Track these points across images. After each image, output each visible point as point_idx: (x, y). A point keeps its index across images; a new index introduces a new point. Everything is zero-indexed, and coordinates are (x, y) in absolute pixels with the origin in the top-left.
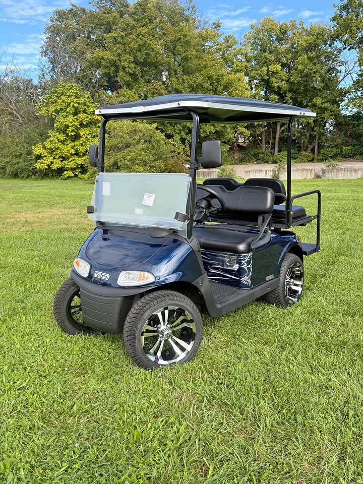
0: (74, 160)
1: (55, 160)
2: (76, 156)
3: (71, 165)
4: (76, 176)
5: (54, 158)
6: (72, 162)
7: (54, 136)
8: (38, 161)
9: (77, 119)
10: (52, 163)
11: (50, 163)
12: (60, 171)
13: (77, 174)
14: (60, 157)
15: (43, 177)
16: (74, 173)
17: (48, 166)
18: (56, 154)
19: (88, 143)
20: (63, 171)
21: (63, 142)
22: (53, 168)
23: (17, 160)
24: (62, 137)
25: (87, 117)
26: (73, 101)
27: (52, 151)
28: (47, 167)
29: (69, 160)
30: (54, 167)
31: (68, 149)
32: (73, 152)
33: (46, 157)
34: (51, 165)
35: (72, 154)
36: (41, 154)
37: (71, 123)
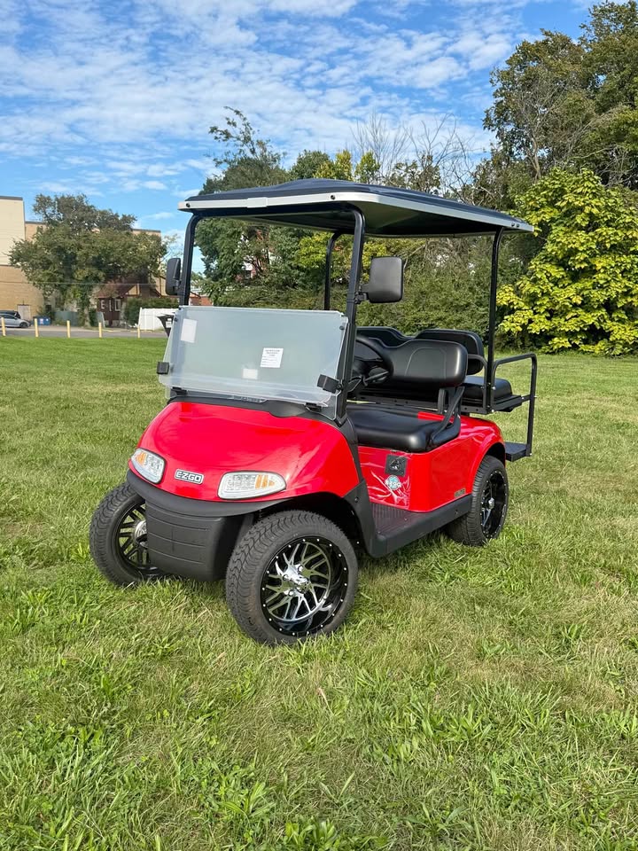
0: (576, 316)
1: (536, 316)
2: (581, 310)
3: (571, 326)
4: (575, 347)
5: (535, 313)
6: (573, 321)
7: (542, 270)
8: (506, 317)
9: (593, 238)
10: (530, 321)
11: (527, 321)
12: (546, 337)
13: (577, 343)
14: (547, 310)
15: (504, 347)
16: (570, 342)
17: (523, 326)
18: (541, 305)
19: (613, 284)
20: (552, 337)
21: (556, 282)
22: (534, 332)
23: (459, 316)
24: (557, 272)
25: (616, 234)
26: (591, 203)
27: (532, 299)
28: (521, 329)
29: (567, 317)
30: (535, 329)
31: (568, 294)
32: (578, 300)
33: (520, 309)
34: (528, 325)
35: (575, 306)
36: (512, 303)
37: (582, 244)
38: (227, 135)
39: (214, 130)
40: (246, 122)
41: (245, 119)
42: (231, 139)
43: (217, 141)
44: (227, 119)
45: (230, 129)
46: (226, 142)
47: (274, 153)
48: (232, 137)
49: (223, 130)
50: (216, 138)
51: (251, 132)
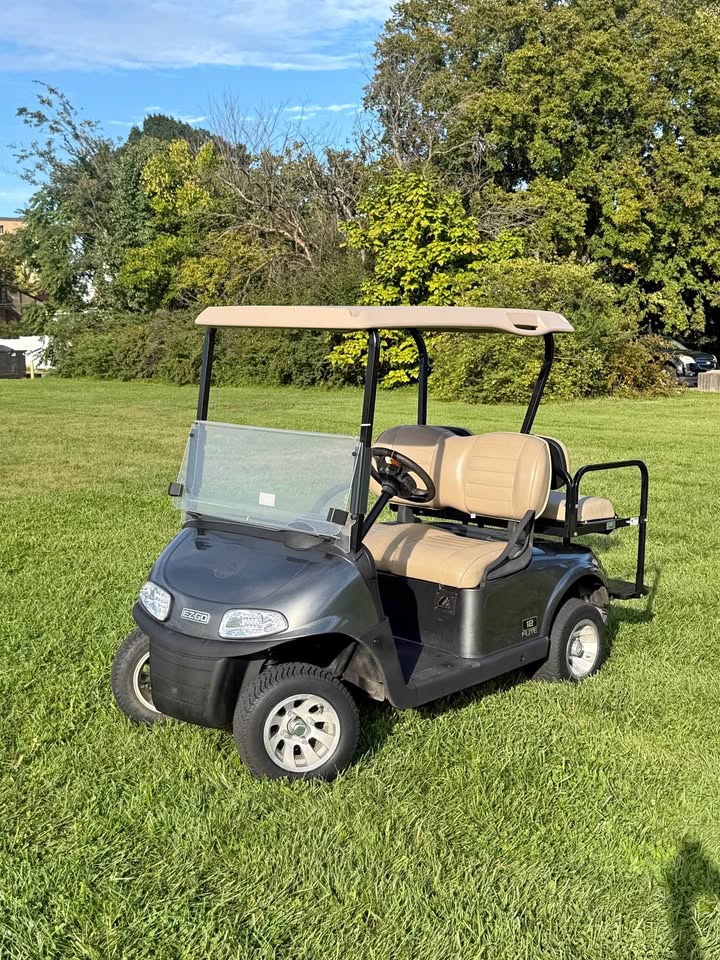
0: (411, 345)
3: (405, 357)
4: (414, 381)
6: (406, 351)
7: (373, 293)
8: (335, 348)
9: (425, 254)
11: (359, 352)
13: (416, 377)
15: (343, 382)
16: (409, 375)
17: (356, 358)
20: (387, 371)
23: (291, 346)
24: (390, 294)
25: (448, 250)
26: (419, 215)
28: (352, 362)
29: (402, 347)
34: (360, 357)
37: (411, 262)
38: (41, 118)
39: (22, 111)
40: (65, 99)
41: (62, 96)
42: (45, 124)
43: (27, 125)
44: (40, 97)
45: (45, 110)
46: (39, 128)
47: (105, 139)
48: (47, 120)
49: (34, 111)
50: (26, 122)
51: (72, 112)
